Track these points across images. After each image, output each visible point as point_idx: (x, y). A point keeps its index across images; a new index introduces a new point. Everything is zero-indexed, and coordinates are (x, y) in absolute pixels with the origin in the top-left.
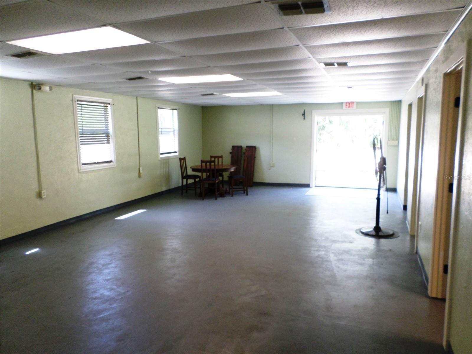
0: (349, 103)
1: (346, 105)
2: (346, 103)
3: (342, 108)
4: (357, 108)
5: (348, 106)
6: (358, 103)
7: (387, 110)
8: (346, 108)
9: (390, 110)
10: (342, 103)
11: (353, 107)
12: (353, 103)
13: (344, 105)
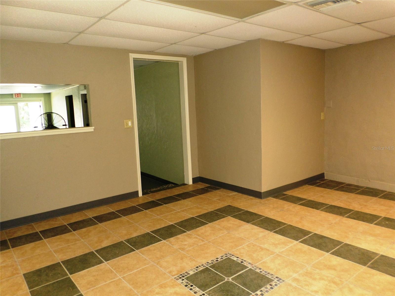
0: (17, 94)
1: (15, 96)
2: (15, 94)
3: (13, 97)
4: (23, 97)
5: (16, 96)
6: (23, 94)
7: (42, 99)
8: (16, 97)
9: (44, 98)
10: (12, 94)
11: (20, 97)
12: (20, 94)
13: (14, 96)
